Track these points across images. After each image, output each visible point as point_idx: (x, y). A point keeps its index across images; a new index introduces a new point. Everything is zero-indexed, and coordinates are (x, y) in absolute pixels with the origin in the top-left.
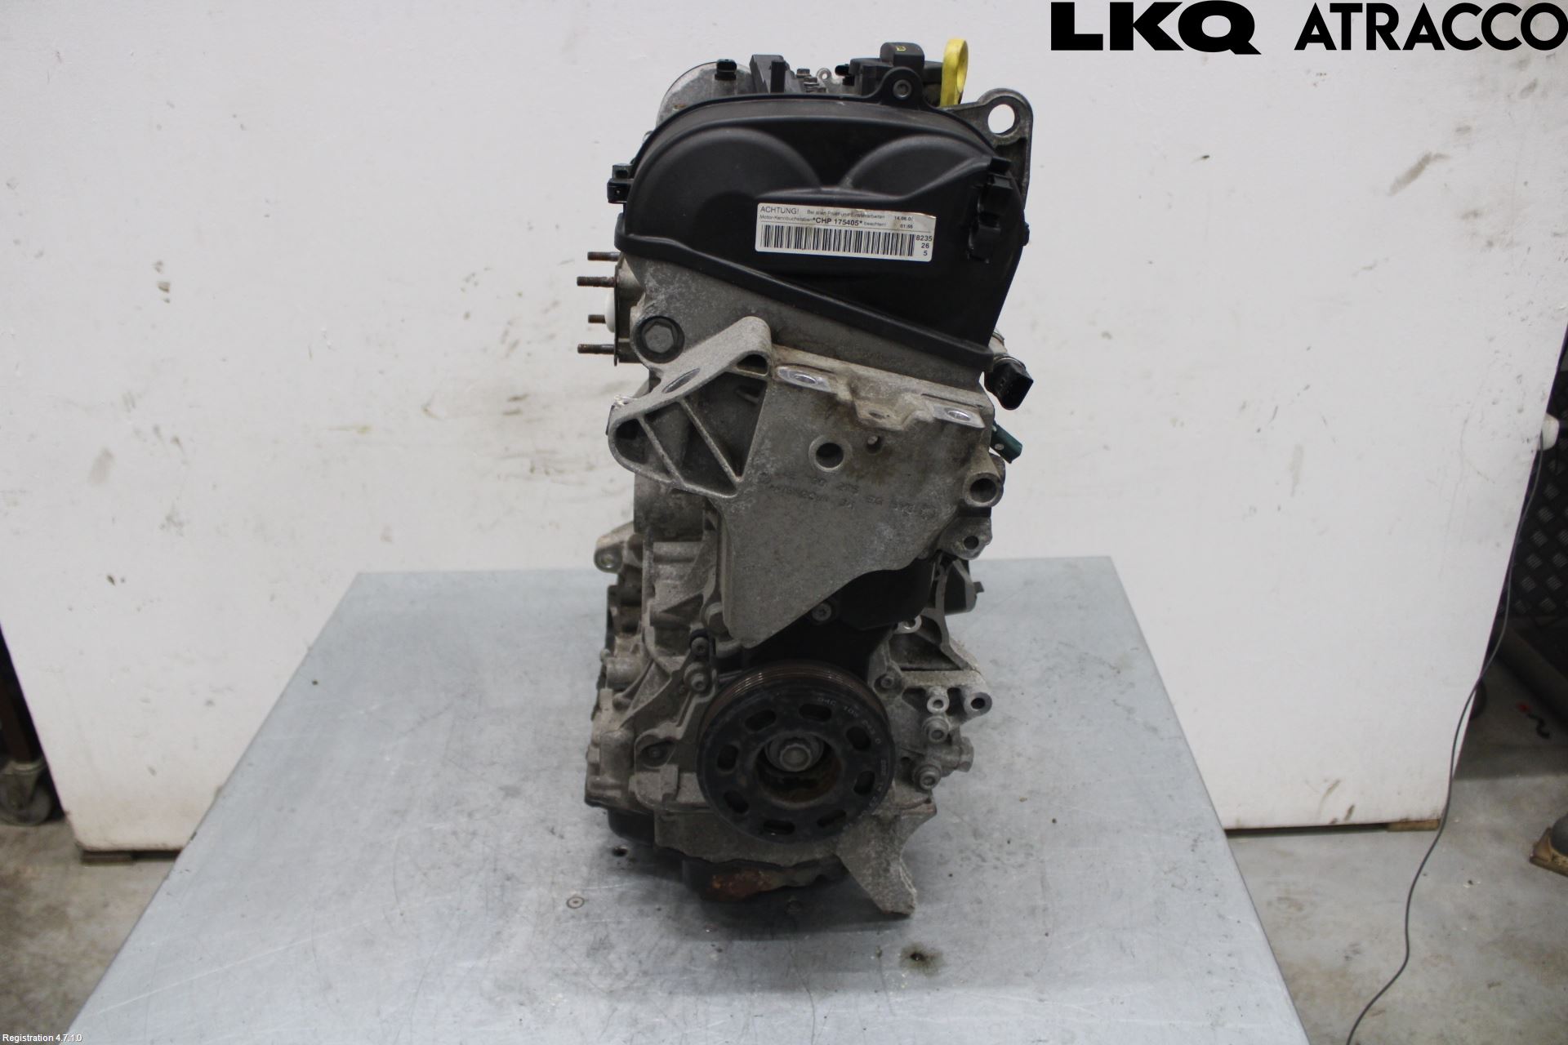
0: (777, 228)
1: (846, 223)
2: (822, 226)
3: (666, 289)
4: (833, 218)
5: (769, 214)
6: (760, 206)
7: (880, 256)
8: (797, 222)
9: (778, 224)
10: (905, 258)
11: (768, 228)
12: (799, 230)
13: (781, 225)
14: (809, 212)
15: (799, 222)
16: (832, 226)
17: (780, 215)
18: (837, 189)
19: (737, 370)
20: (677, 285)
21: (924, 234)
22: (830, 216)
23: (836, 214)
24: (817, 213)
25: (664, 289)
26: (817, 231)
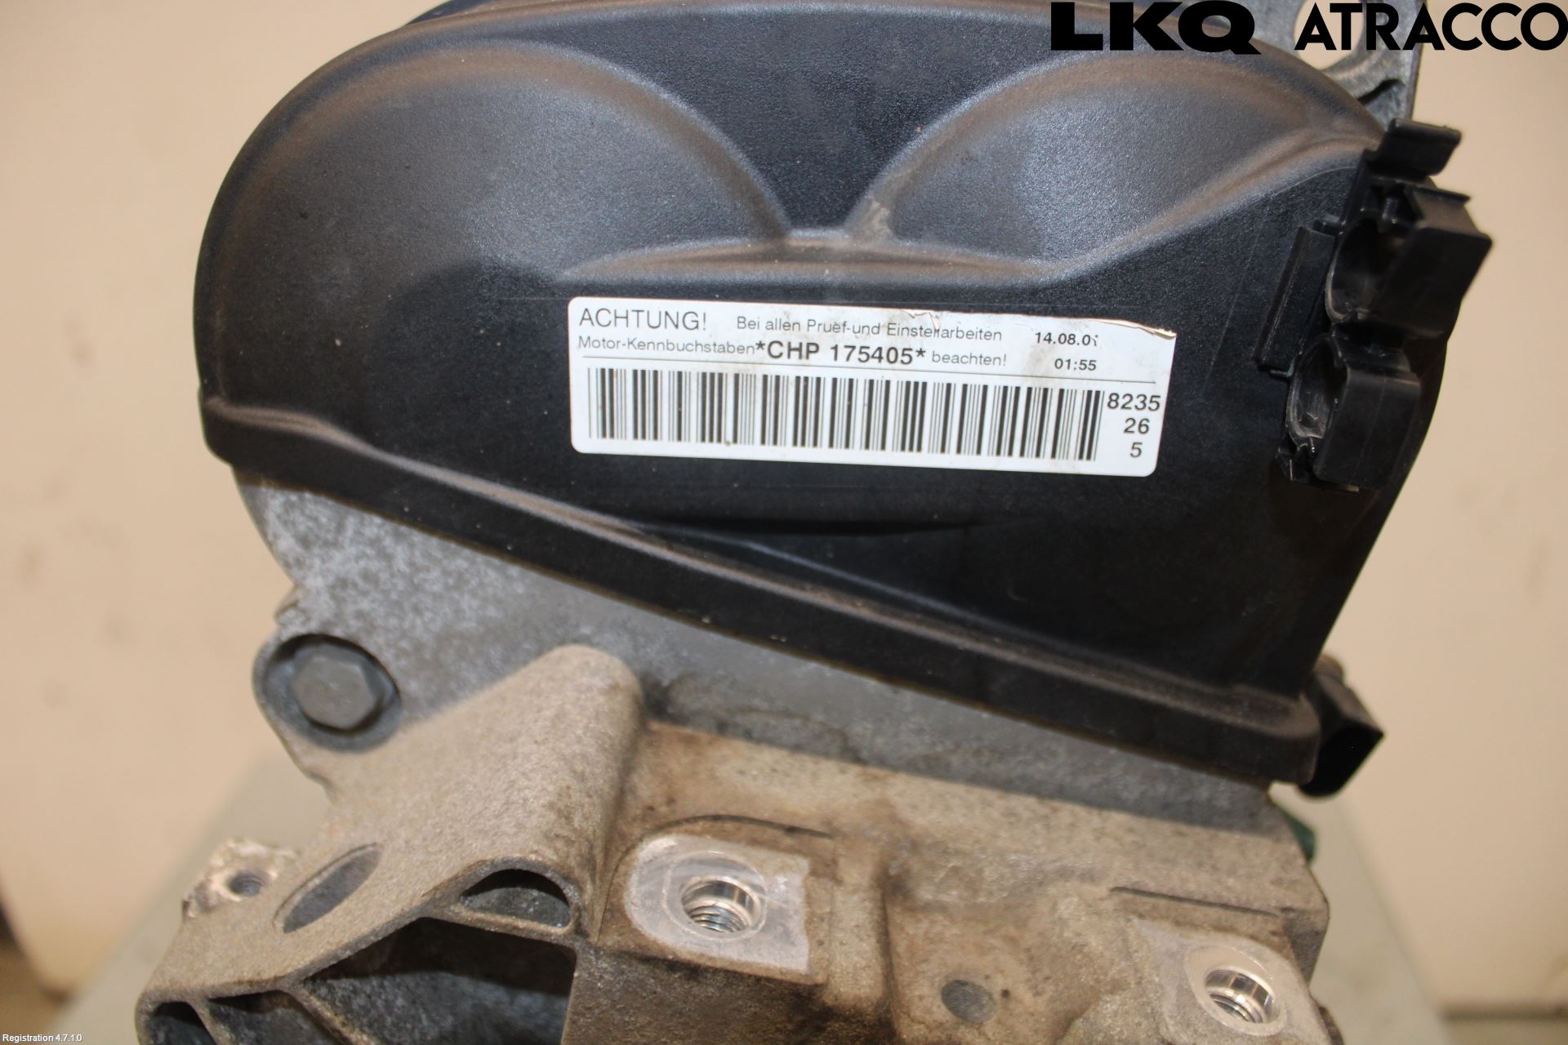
0: (639, 377)
1: (866, 354)
2: (789, 369)
3: (323, 561)
4: (826, 341)
5: (610, 333)
6: (577, 307)
7: (987, 461)
8: (705, 356)
9: (640, 366)
10: (1069, 464)
11: (607, 377)
12: (711, 384)
13: (650, 367)
14: (742, 321)
15: (713, 356)
16: (821, 367)
17: (644, 334)
18: (837, 239)
19: (464, 913)
20: (352, 550)
21: (1135, 390)
22: (814, 335)
23: (835, 328)
24: (771, 326)
25: (317, 562)
26: (772, 386)
